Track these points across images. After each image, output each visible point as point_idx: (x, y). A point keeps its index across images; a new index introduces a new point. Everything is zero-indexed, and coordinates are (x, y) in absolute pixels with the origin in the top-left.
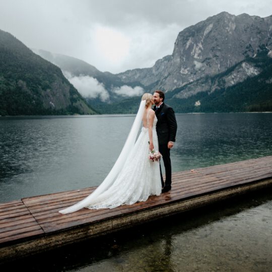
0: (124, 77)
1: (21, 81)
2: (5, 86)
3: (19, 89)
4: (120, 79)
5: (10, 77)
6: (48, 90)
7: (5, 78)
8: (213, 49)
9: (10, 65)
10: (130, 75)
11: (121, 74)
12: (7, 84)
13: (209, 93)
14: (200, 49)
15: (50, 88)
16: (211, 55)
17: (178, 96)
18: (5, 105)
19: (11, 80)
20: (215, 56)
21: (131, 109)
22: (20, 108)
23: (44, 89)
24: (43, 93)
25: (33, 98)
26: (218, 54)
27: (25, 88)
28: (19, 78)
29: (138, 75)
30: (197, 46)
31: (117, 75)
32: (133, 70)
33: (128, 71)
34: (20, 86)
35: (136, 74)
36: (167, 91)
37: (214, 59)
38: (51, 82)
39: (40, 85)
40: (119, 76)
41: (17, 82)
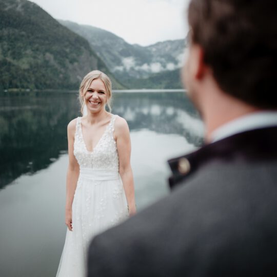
0: (154, 49)
1: (48, 55)
2: (32, 59)
3: (47, 62)
4: (150, 51)
5: (37, 50)
6: (76, 64)
7: (33, 50)
9: (37, 38)
10: (160, 47)
11: (152, 46)
12: (35, 58)
15: (77, 61)
18: (33, 79)
19: (38, 52)
21: (161, 83)
22: (48, 82)
23: (71, 62)
24: (70, 66)
25: (61, 72)
27: (53, 62)
28: (47, 51)
29: (169, 47)
32: (164, 42)
33: (158, 44)
34: (47, 59)
35: (167, 46)
38: (78, 56)
39: (67, 58)
40: (149, 49)
41: (44, 55)
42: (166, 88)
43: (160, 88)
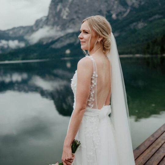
0: (11, 33)
4: (8, 34)
8: (76, 12)
10: (15, 30)
11: (8, 30)
13: (75, 44)
14: (67, 12)
16: (75, 17)
17: (53, 46)
20: (78, 17)
21: (18, 57)
26: (80, 16)
29: (22, 31)
30: (65, 10)
31: (5, 31)
32: (18, 28)
33: (14, 29)
36: (45, 43)
37: (77, 19)
40: (7, 32)
42: (23, 59)
43: (18, 60)
